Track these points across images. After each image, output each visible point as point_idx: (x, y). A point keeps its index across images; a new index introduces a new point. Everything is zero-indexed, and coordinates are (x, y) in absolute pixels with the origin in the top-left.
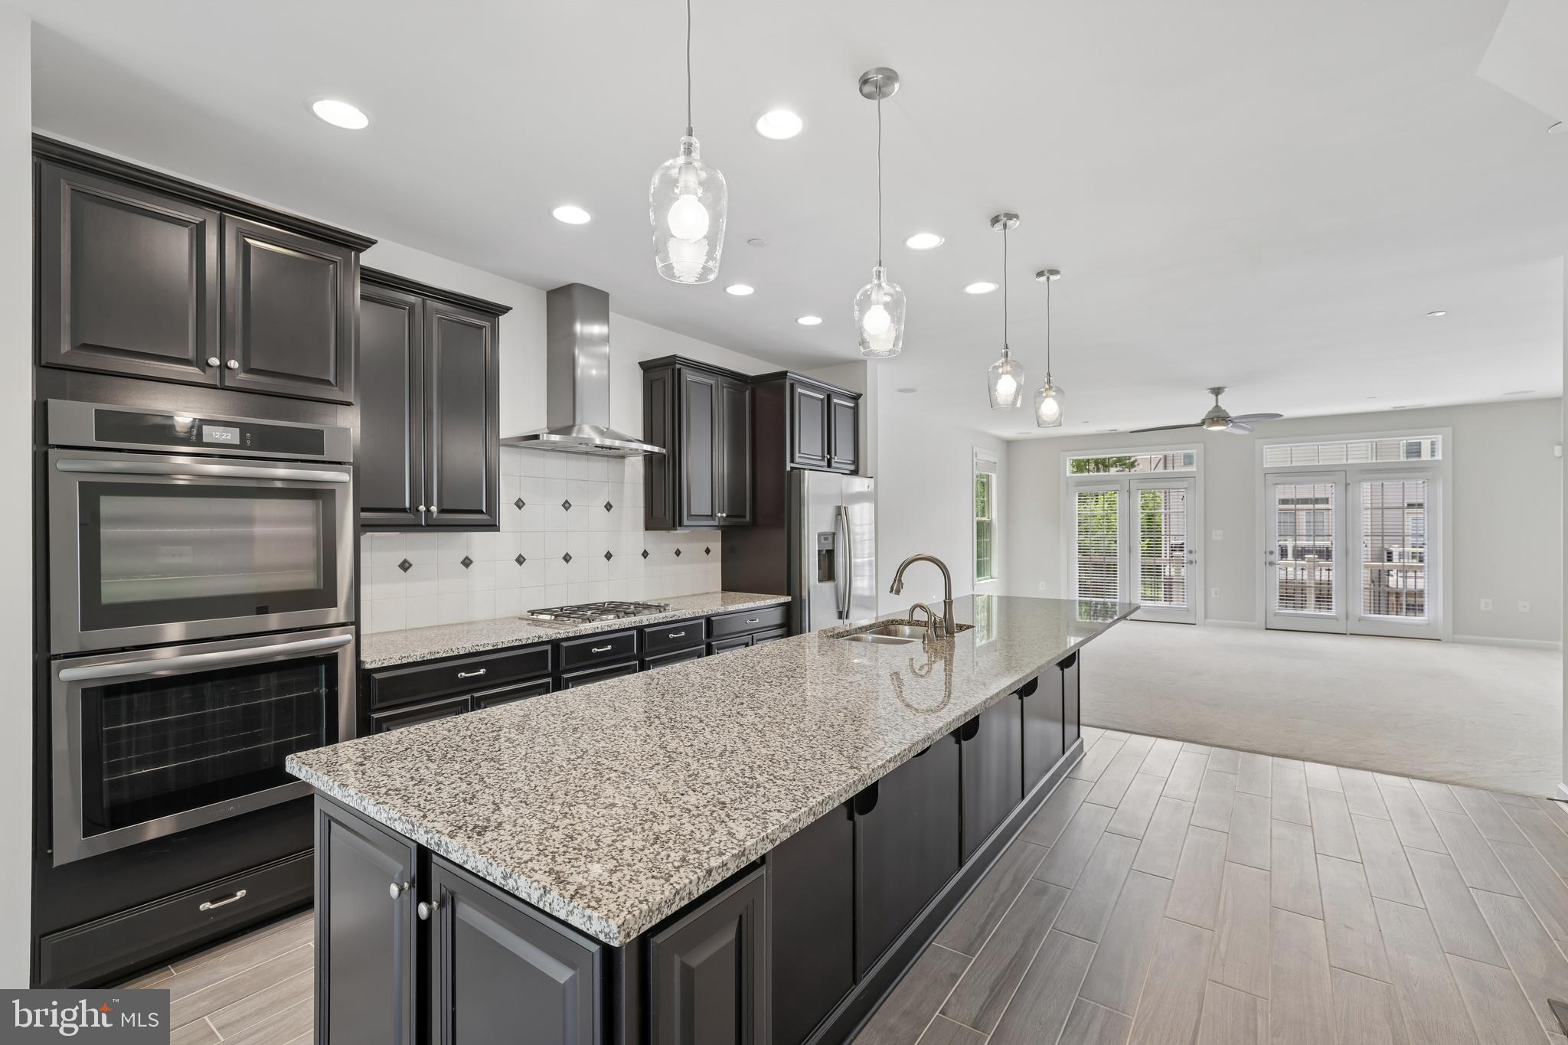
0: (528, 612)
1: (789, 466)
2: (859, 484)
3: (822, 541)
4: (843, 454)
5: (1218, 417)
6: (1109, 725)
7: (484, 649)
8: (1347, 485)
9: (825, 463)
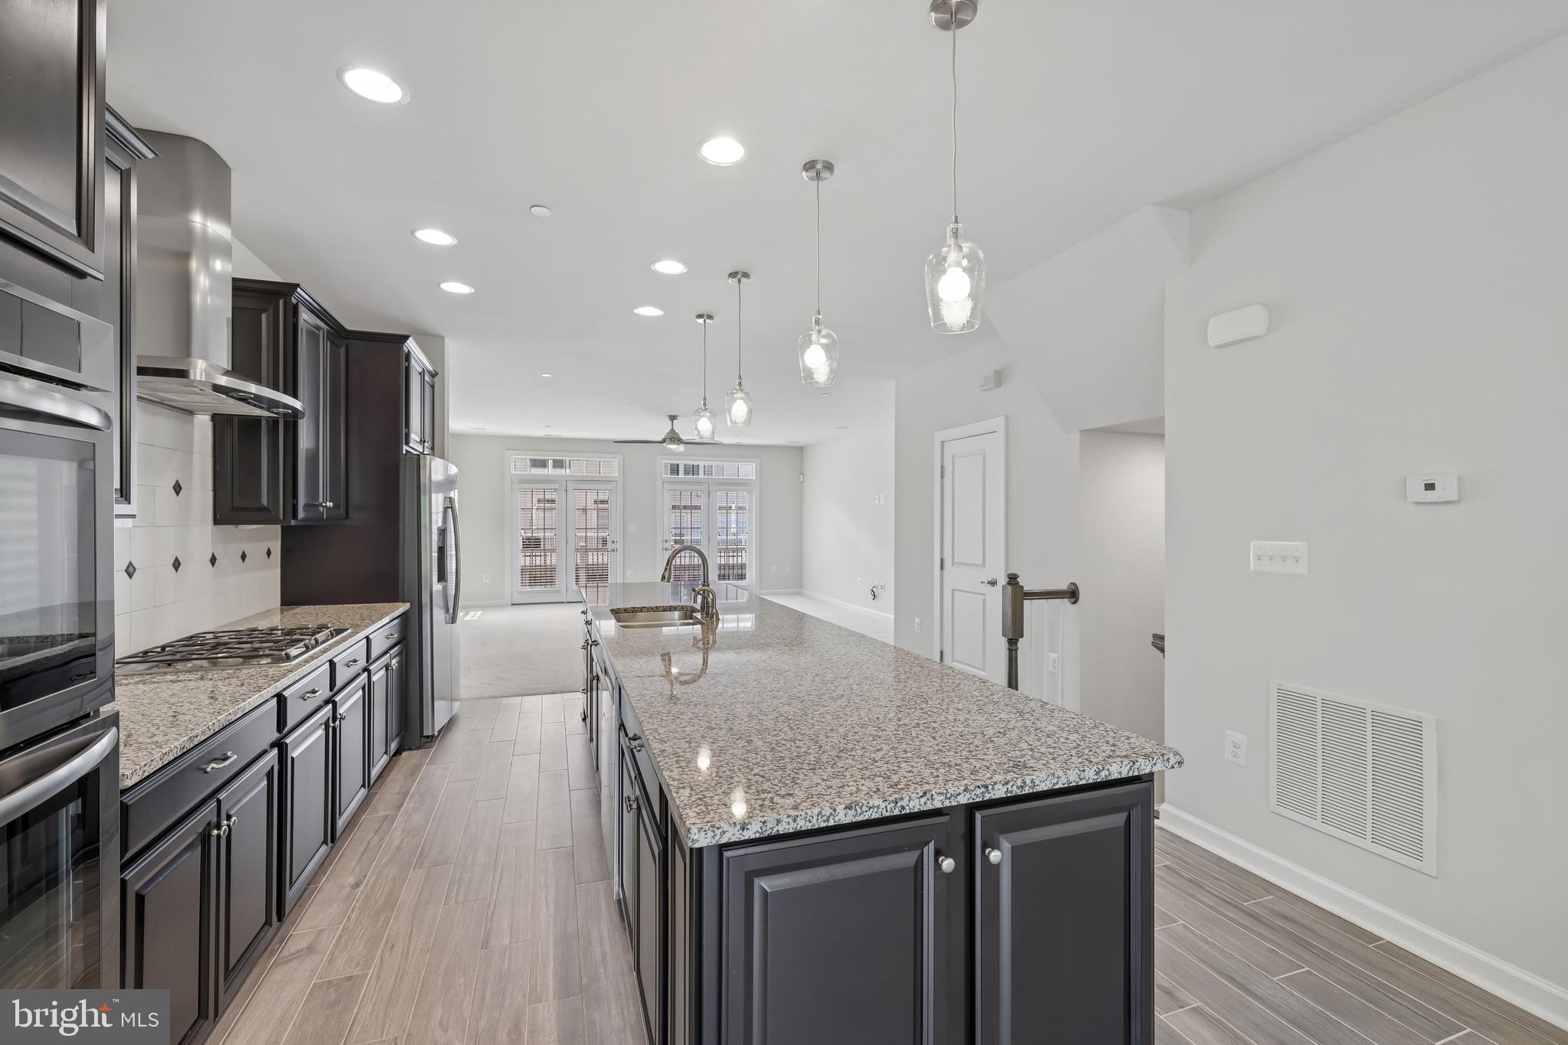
1: (405, 447)
4: (429, 438)
5: (673, 438)
8: (709, 493)
9: (422, 447)
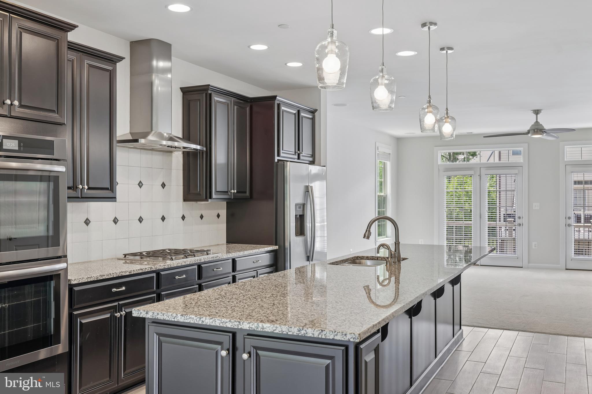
0: (123, 255)
1: (277, 158)
2: (314, 169)
3: (298, 209)
4: (306, 150)
5: (537, 129)
6: (475, 324)
7: (125, 274)
9: (296, 157)
